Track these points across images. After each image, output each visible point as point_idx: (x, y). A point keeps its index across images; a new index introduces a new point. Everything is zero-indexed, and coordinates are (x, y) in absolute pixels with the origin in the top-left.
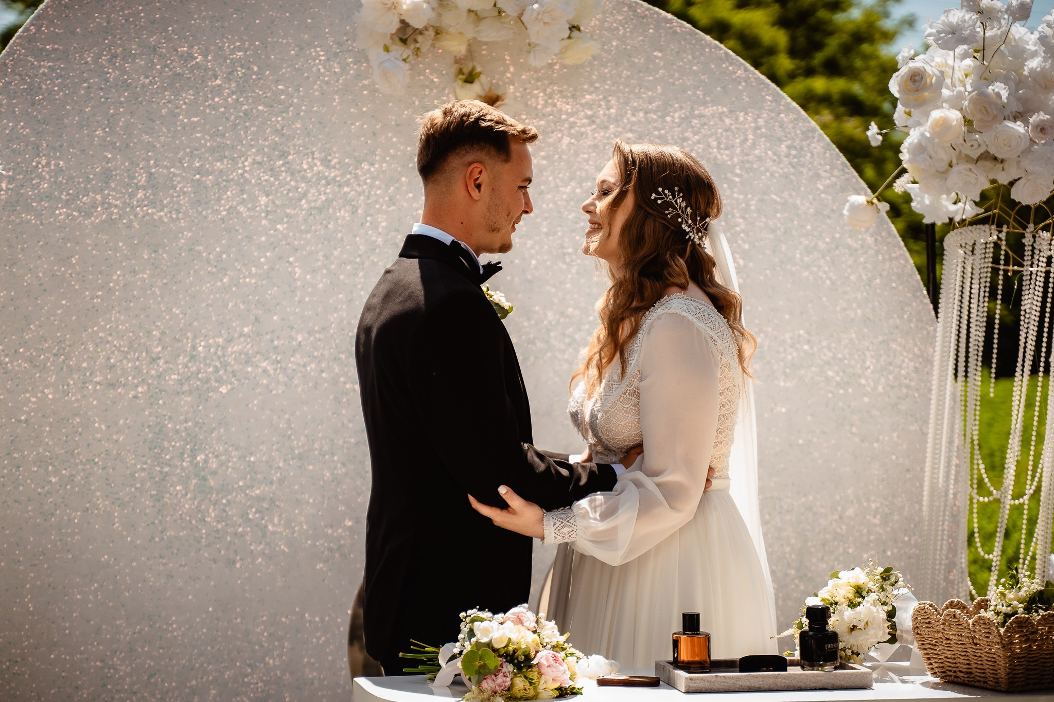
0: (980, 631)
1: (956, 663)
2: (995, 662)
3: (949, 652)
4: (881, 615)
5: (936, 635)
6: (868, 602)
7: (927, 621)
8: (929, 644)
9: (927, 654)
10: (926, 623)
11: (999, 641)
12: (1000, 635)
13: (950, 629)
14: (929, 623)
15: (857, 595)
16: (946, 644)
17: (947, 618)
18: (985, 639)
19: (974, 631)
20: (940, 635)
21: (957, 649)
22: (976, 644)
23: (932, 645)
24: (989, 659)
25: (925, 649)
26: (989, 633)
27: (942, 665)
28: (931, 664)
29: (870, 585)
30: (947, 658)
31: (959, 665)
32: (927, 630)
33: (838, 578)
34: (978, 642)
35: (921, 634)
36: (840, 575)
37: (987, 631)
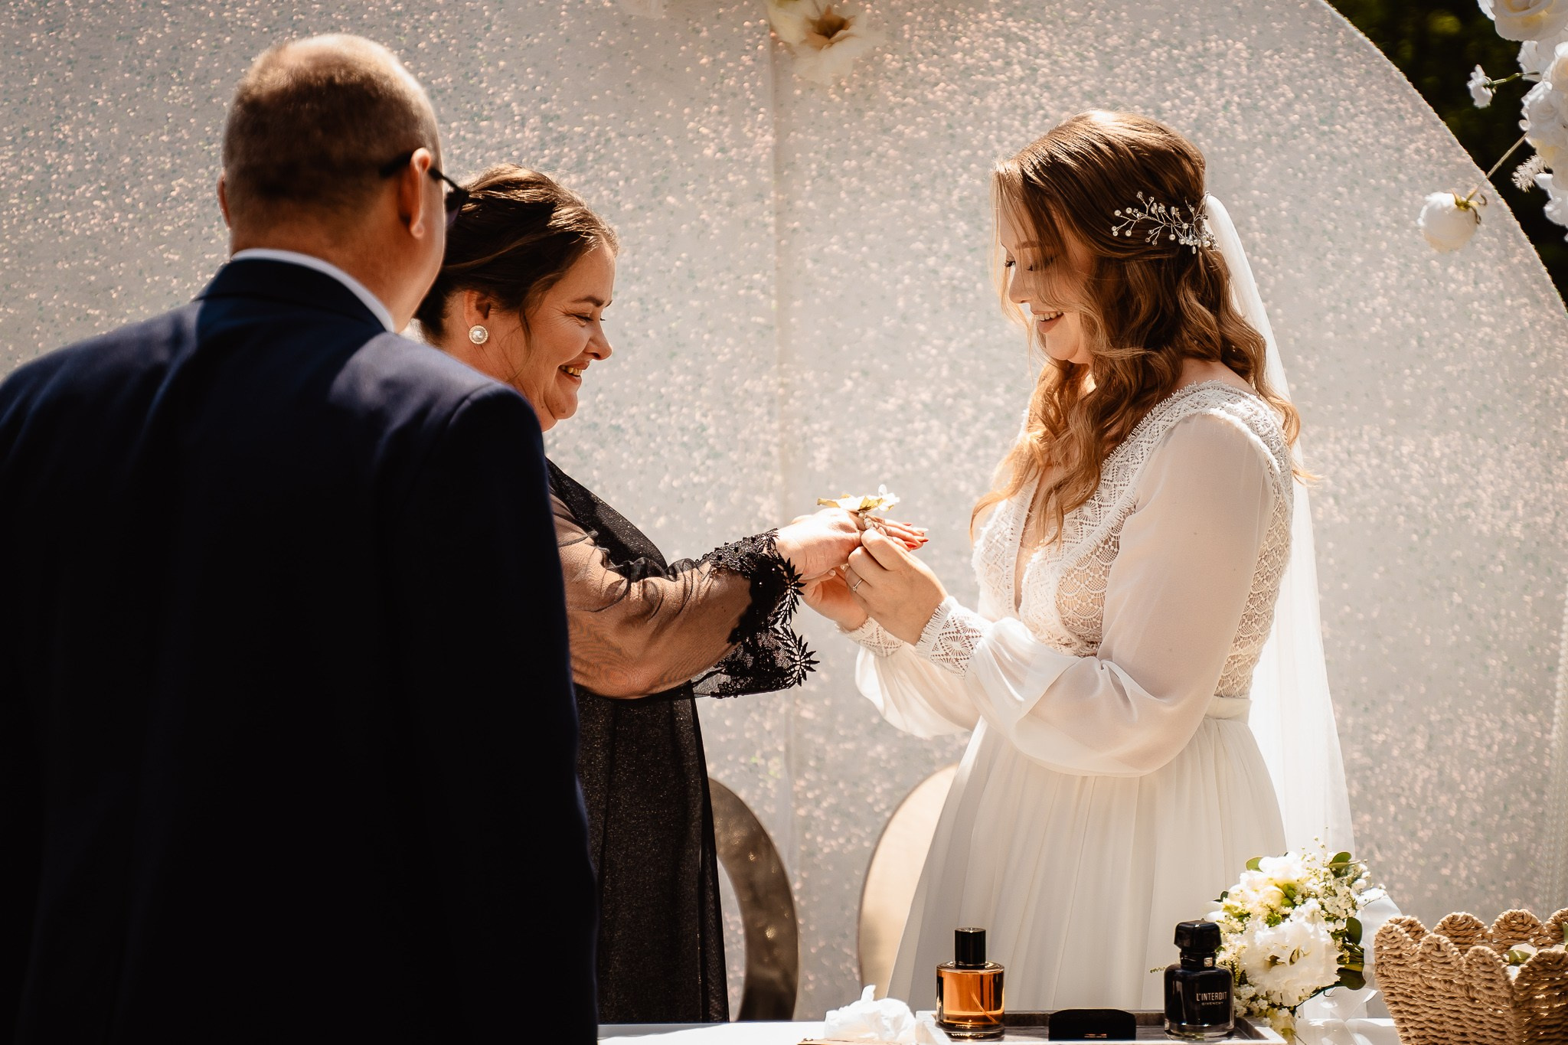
0: (1478, 976)
1: (1444, 1031)
2: (1503, 1033)
3: (1432, 1012)
4: (1323, 939)
5: (1411, 979)
6: (1301, 915)
7: (1397, 953)
8: (1402, 994)
9: (1400, 1012)
10: (1395, 957)
11: (1508, 996)
12: (1509, 986)
13: (1432, 972)
14: (1400, 957)
15: (1287, 901)
16: (1428, 996)
17: (1428, 950)
18: (1486, 992)
19: (1470, 976)
20: (1417, 980)
21: (1445, 1005)
22: (1473, 1000)
23: (1407, 996)
24: (1494, 1028)
25: (1396, 1003)
26: (1491, 980)
27: (1422, 1033)
28: (1405, 1030)
29: (1309, 885)
30: (1431, 1021)
31: (1447, 1035)
32: (1397, 969)
33: (1258, 869)
34: (1476, 996)
35: (1387, 976)
36: (1261, 865)
37: (1488, 976)
